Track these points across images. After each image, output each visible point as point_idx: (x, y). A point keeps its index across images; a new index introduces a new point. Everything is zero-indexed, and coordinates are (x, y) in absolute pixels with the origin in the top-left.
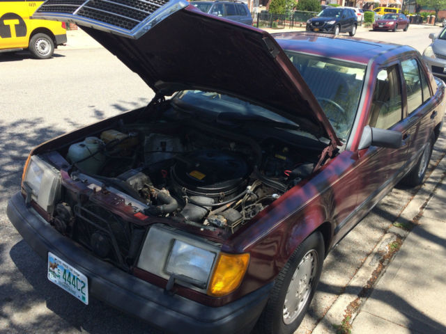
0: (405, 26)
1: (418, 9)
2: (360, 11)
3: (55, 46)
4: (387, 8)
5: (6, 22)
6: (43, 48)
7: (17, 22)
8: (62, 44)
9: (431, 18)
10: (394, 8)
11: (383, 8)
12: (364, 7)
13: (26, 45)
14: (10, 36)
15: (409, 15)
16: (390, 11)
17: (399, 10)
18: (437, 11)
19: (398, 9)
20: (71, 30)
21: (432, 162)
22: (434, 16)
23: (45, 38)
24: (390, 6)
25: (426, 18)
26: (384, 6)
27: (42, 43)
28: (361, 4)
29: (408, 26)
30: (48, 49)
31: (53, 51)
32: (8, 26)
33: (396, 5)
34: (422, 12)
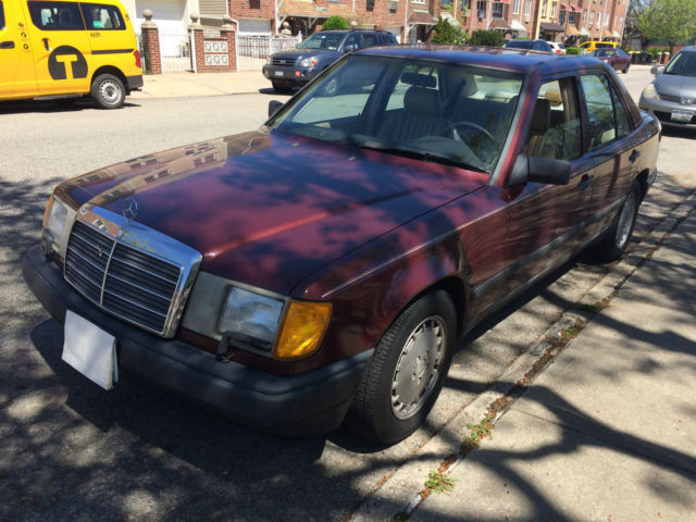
0: (623, 66)
1: (645, 43)
2: (561, 46)
3: (127, 91)
4: (600, 42)
5: (60, 58)
6: (110, 94)
7: (74, 58)
8: (136, 89)
9: (664, 56)
10: (611, 43)
11: (594, 43)
12: (567, 42)
13: (87, 90)
14: (65, 78)
15: (631, 52)
16: (604, 45)
17: (618, 46)
18: (672, 45)
19: (615, 44)
20: (152, 74)
21: (635, 234)
22: (668, 53)
23: (112, 81)
24: (605, 40)
25: (656, 57)
26: (597, 39)
27: (108, 87)
28: (562, 38)
29: (628, 66)
30: (117, 95)
31: (123, 98)
32: (62, 64)
33: (613, 39)
34: (650, 49)
